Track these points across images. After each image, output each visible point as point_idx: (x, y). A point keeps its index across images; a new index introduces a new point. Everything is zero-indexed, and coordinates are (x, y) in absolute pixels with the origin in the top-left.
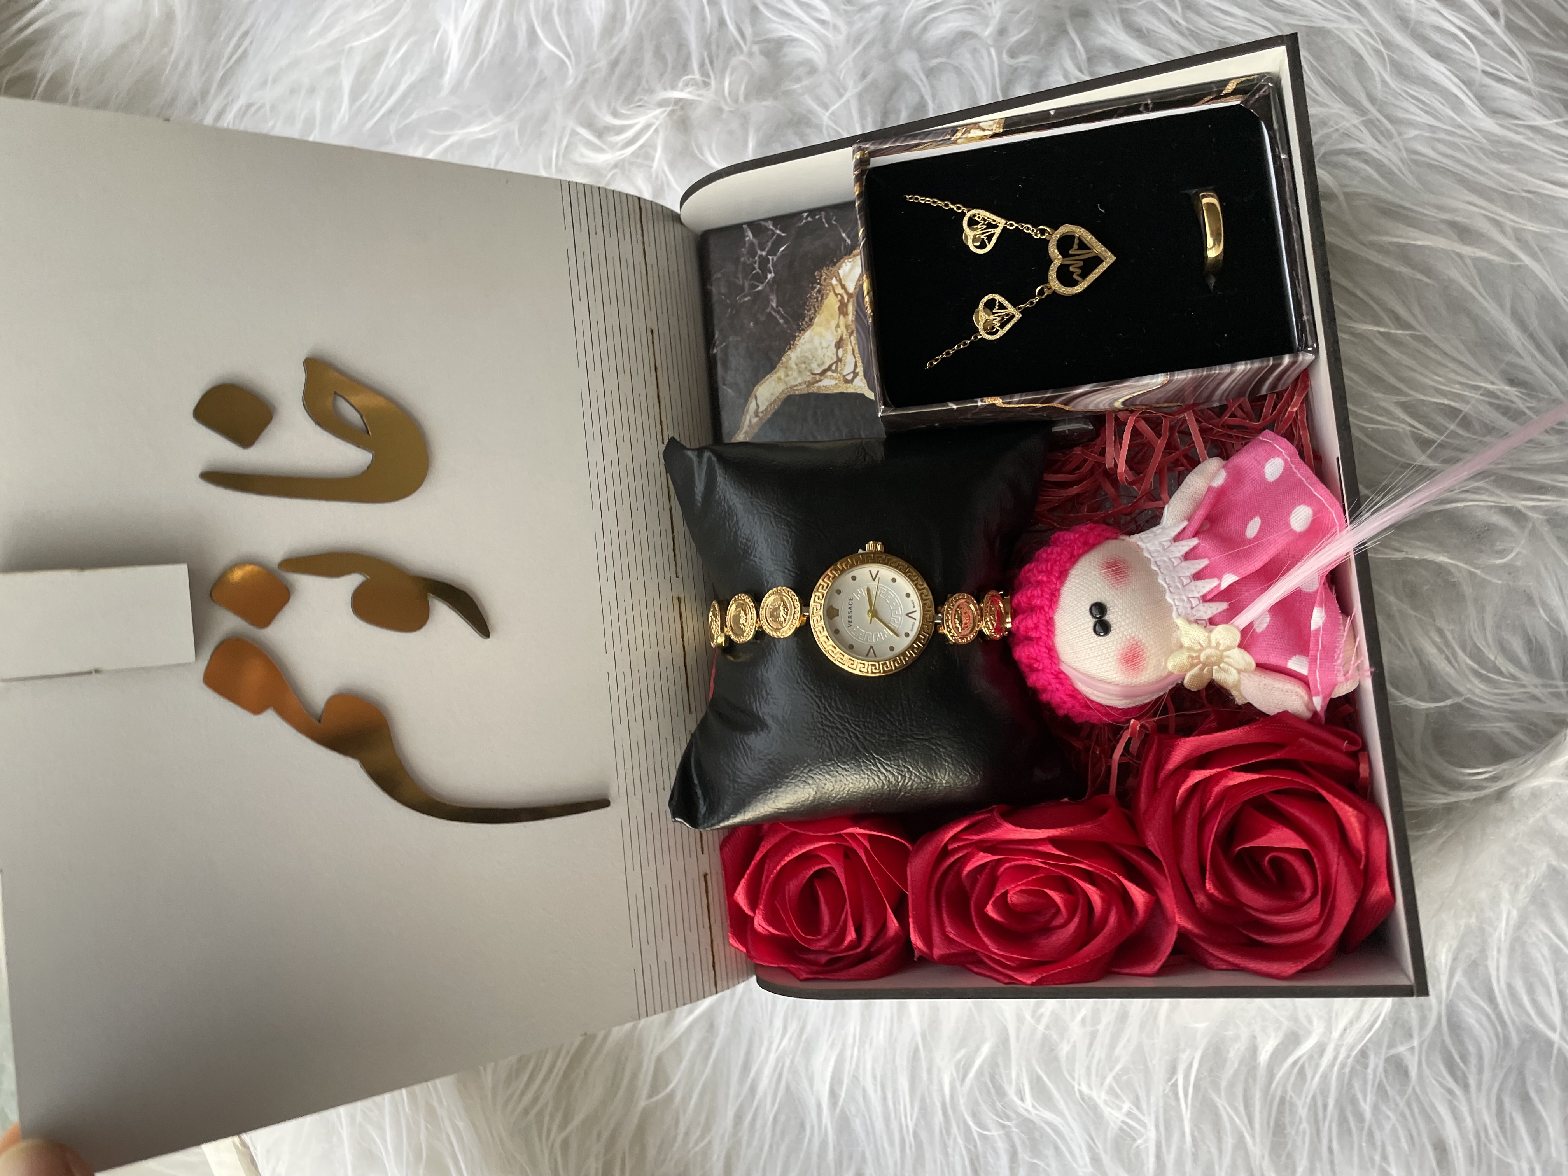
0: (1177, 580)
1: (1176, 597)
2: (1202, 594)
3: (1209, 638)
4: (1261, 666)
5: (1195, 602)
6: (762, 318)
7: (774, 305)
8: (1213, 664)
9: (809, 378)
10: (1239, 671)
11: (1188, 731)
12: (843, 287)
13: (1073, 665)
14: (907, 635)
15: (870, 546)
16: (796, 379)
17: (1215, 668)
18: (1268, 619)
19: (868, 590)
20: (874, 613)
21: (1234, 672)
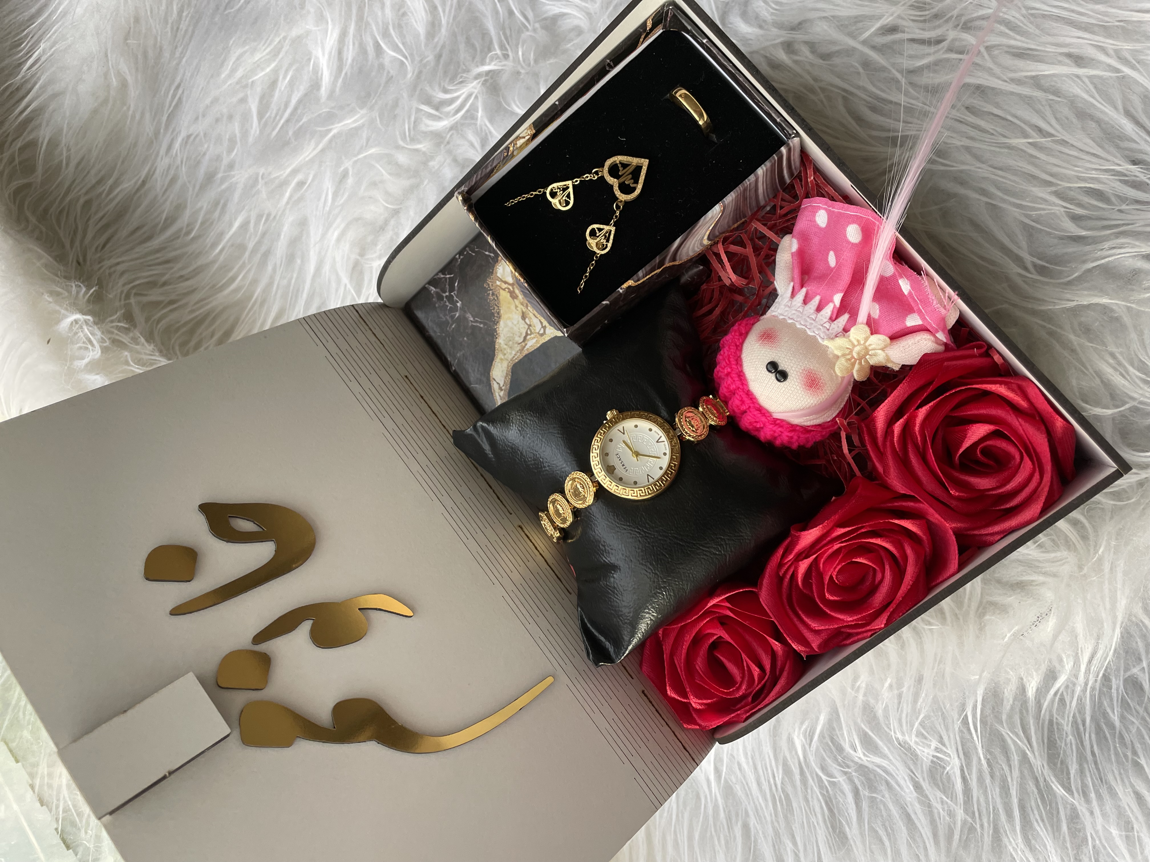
0: (808, 320)
1: (814, 329)
2: (828, 317)
3: (850, 341)
4: (894, 337)
5: (827, 325)
6: (469, 331)
7: (472, 319)
8: (864, 356)
9: (518, 348)
10: (883, 349)
11: (875, 404)
12: (506, 283)
13: (779, 410)
14: (665, 454)
15: (609, 415)
16: (511, 353)
17: (867, 357)
18: (877, 306)
19: (624, 442)
20: (637, 454)
21: (880, 352)
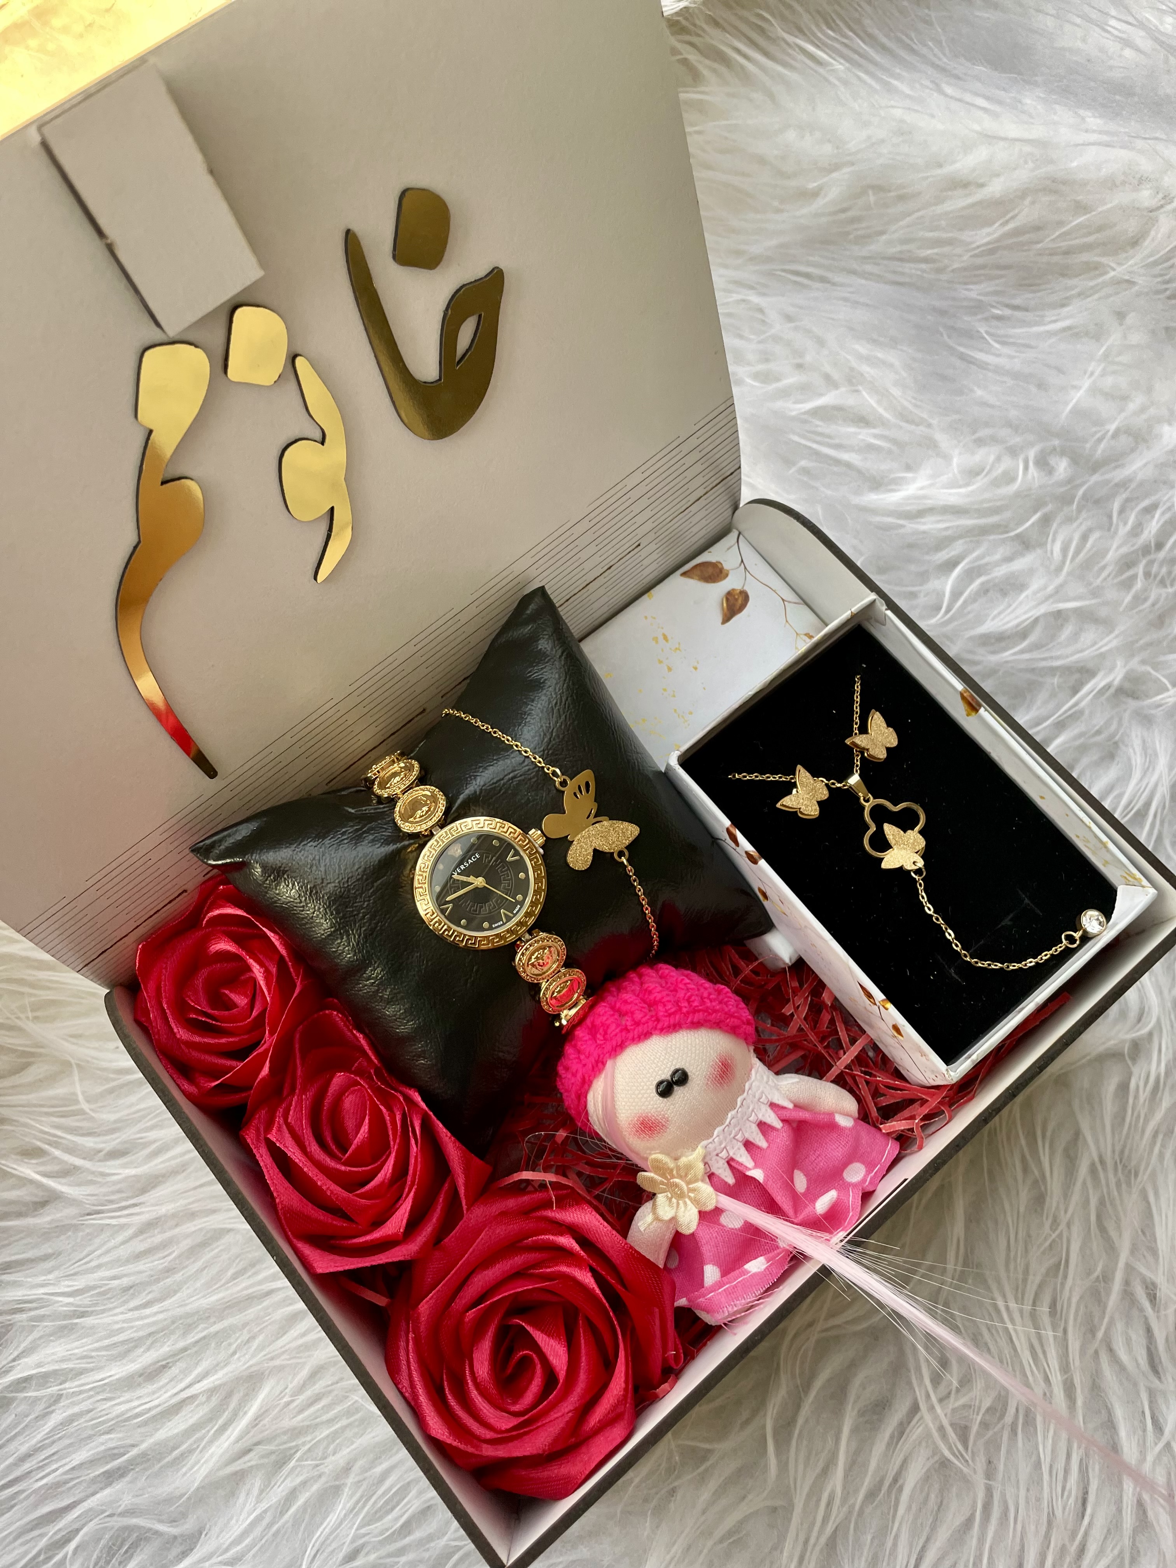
0: (736, 1129)
1: (721, 1137)
2: (734, 1157)
3: (696, 1181)
5: (724, 1154)
17: (670, 1196)
18: (736, 1226)
